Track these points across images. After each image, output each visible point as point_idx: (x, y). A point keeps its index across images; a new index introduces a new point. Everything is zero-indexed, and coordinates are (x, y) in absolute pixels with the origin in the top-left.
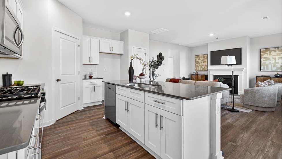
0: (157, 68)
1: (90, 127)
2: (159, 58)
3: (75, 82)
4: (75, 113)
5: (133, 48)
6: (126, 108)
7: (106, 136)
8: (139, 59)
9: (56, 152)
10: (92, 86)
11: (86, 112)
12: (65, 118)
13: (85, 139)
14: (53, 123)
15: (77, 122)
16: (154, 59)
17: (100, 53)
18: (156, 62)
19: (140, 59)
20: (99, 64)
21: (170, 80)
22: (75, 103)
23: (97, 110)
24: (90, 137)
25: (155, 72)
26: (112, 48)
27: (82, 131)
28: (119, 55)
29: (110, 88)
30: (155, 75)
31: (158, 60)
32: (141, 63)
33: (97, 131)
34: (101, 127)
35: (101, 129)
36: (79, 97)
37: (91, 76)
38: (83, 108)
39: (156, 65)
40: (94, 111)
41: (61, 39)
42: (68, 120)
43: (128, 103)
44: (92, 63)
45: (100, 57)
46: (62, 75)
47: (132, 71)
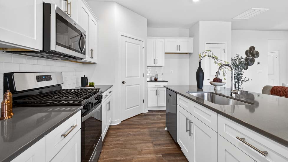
0: (245, 69)
1: (148, 138)
2: (249, 54)
3: (139, 84)
4: (139, 116)
5: (205, 44)
6: (188, 129)
7: (163, 156)
8: (212, 57)
9: (111, 159)
10: (156, 89)
11: (149, 117)
12: (130, 119)
13: (140, 153)
14: (119, 123)
15: (139, 126)
16: (240, 57)
17: (165, 53)
18: (243, 60)
19: (215, 58)
20: (164, 65)
21: (271, 88)
22: (140, 106)
23: (160, 116)
24: (145, 151)
25: (242, 75)
26: (178, 47)
27: (140, 140)
28: (188, 55)
29: (170, 96)
30: (243, 79)
31: (247, 57)
32: (216, 63)
33: (154, 145)
34: (160, 141)
35: (159, 145)
36: (143, 100)
37: (157, 78)
38: (148, 111)
39: (244, 65)
40: (157, 116)
41: (126, 43)
42: (132, 123)
43: (190, 122)
44: (157, 65)
45: (165, 58)
46: (127, 77)
47: (201, 74)
